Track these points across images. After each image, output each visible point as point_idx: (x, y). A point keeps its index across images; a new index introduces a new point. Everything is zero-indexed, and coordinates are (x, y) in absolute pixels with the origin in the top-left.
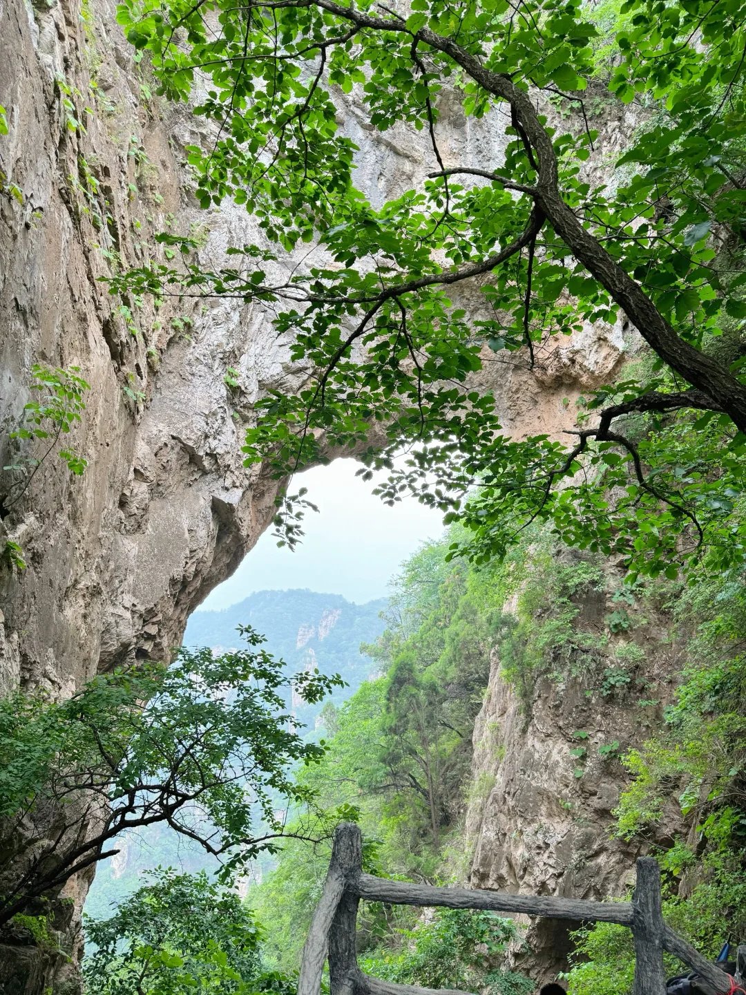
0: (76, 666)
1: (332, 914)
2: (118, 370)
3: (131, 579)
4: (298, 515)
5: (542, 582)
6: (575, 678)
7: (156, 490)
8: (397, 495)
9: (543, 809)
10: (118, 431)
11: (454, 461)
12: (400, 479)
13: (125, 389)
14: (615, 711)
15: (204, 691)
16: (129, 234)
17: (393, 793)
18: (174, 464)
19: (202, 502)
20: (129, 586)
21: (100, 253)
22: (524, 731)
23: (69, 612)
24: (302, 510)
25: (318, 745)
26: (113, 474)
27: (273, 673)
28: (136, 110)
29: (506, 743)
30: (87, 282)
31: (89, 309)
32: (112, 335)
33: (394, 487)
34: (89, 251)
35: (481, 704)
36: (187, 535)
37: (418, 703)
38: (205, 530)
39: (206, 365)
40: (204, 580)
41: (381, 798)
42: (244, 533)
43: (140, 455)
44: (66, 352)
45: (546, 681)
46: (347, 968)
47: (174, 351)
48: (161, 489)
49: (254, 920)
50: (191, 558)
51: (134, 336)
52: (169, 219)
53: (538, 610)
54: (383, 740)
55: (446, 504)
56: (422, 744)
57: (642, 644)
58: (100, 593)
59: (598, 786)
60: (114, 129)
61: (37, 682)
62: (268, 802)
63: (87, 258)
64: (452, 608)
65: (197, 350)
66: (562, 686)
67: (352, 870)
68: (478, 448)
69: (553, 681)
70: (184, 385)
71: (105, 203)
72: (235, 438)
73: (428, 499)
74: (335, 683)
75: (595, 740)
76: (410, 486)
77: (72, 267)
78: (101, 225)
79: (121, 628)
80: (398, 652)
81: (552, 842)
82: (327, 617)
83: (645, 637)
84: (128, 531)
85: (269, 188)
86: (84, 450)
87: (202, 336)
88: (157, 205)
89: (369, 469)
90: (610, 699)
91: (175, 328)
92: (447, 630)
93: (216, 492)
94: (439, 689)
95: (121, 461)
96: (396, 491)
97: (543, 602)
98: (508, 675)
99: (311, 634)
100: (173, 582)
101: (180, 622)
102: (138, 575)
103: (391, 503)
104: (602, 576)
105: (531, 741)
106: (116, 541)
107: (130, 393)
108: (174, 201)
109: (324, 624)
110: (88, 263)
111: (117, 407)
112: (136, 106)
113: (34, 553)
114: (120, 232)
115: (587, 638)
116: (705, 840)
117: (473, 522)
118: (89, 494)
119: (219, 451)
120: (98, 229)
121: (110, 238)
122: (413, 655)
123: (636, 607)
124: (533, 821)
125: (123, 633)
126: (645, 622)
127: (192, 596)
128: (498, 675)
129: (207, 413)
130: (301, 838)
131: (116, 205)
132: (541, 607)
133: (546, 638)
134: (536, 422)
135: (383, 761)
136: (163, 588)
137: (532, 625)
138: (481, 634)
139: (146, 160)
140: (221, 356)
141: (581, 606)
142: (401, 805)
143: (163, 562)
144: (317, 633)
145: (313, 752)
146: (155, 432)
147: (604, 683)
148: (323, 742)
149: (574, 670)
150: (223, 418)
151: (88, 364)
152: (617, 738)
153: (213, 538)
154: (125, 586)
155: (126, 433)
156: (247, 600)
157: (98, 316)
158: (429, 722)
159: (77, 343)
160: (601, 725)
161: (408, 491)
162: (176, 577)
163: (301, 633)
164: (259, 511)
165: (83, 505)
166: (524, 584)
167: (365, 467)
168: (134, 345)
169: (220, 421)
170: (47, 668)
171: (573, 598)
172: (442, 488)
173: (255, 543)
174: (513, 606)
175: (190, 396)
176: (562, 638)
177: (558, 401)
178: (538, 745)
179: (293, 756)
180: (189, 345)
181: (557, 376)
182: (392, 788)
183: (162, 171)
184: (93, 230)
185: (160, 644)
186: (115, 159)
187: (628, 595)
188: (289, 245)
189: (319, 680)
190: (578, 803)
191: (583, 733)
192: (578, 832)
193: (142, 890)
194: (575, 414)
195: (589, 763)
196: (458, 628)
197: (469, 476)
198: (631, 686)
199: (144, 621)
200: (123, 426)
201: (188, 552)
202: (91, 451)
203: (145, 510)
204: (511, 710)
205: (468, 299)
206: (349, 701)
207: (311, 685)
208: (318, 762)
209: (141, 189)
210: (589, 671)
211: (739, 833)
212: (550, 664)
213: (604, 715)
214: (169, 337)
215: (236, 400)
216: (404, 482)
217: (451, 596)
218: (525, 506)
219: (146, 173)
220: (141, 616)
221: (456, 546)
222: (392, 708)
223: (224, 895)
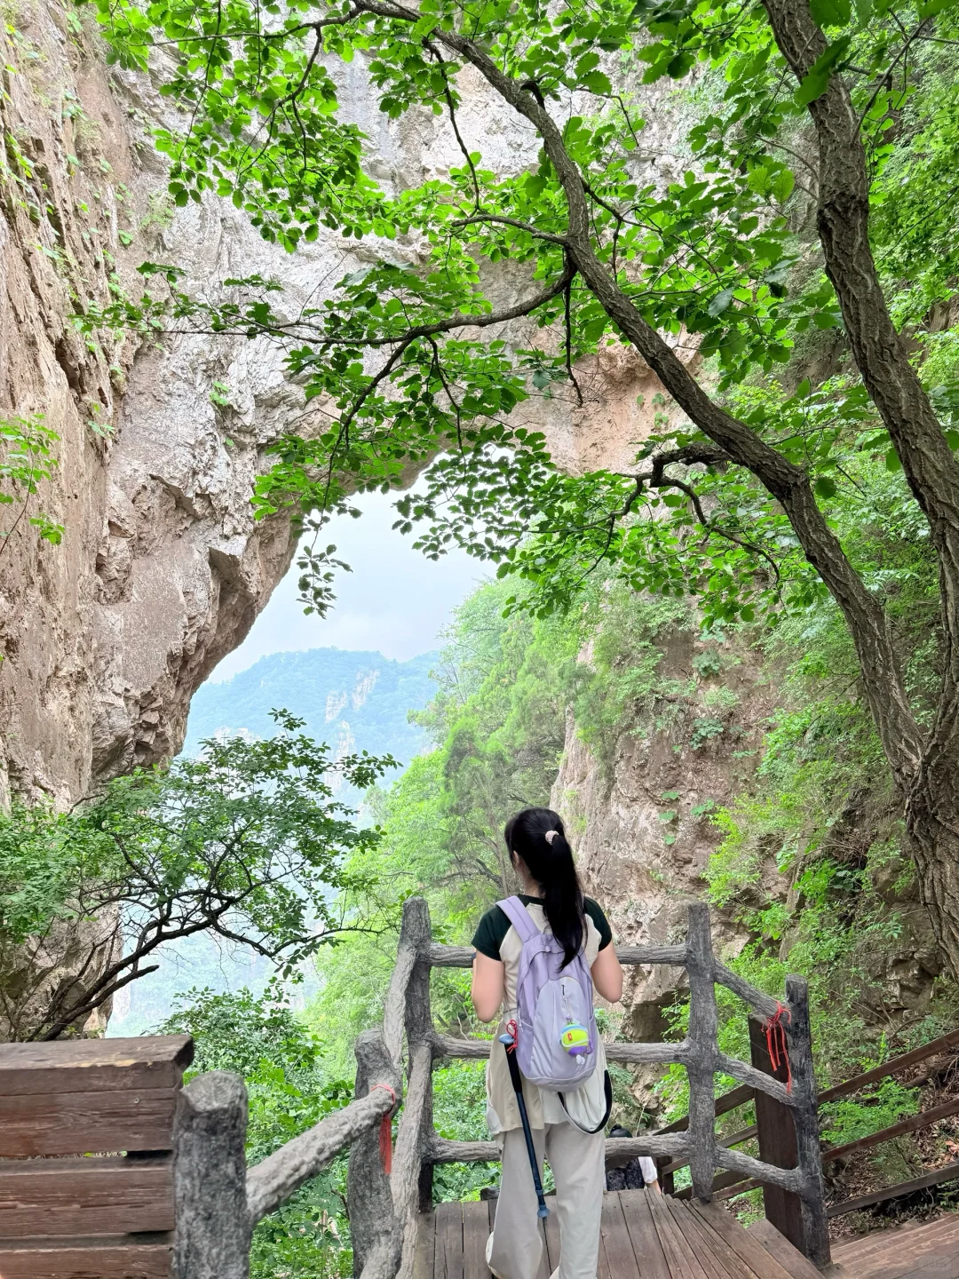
0: (68, 768)
1: (407, 977)
2: (78, 400)
3: (119, 658)
4: (328, 577)
5: (620, 625)
6: (662, 731)
7: (140, 546)
8: (441, 548)
9: (633, 884)
10: (86, 478)
11: (504, 505)
12: (442, 527)
13: (90, 423)
14: (708, 766)
15: (238, 785)
16: (74, 222)
17: (459, 883)
18: (157, 512)
19: (197, 556)
20: (118, 667)
21: (43, 254)
22: (607, 797)
23: (52, 706)
24: (332, 570)
25: (373, 830)
26: (86, 532)
27: (316, 758)
28: (64, 49)
29: (587, 813)
30: (32, 295)
31: (37, 329)
32: (68, 357)
33: (437, 539)
34: (30, 253)
35: (557, 771)
36: (182, 599)
37: (482, 776)
38: (205, 592)
39: (186, 380)
40: (207, 652)
41: (446, 891)
42: (253, 590)
43: (114, 503)
44: (17, 389)
45: (628, 738)
46: (424, 1031)
47: (144, 365)
48: (144, 543)
49: (309, 1036)
50: (191, 626)
51: (93, 353)
52: (120, 191)
53: (617, 657)
54: (443, 824)
55: (498, 554)
56: (491, 824)
57: (736, 688)
58: (85, 679)
59: (693, 853)
60: (42, 83)
61: (28, 791)
62: (320, 899)
63: (28, 264)
64: (517, 660)
65: (171, 363)
66: (647, 743)
67: (422, 940)
68: (530, 489)
69: (636, 737)
70: (160, 409)
71: (43, 188)
72: (231, 472)
73: (478, 550)
74: (387, 764)
75: (687, 801)
76: (456, 535)
77: (12, 280)
78: (40, 218)
79: (114, 719)
80: (455, 719)
81: (645, 920)
82: (362, 680)
83: (740, 680)
84: (108, 600)
85: (260, 177)
86: (50, 508)
87: (177, 343)
88: (104, 175)
89: (407, 520)
90: (702, 753)
91: (142, 336)
92: (513, 688)
93: (214, 542)
94: (507, 758)
95: (94, 514)
96: (439, 543)
97: (623, 648)
98: (586, 736)
99: (343, 704)
100: (172, 658)
101: (183, 705)
102: (128, 653)
103: (435, 557)
104: (688, 612)
105: (615, 807)
106: (96, 615)
107: (95, 428)
108: (124, 166)
109: (359, 689)
110: (30, 271)
111: (82, 448)
112: (63, 42)
113: (8, 641)
114: (63, 221)
115: (674, 686)
116: (803, 897)
117: (532, 572)
118: (61, 561)
119: (211, 490)
120: (36, 222)
121: (53, 231)
122: (474, 721)
123: (727, 645)
124: (622, 898)
125: (117, 724)
126: (738, 662)
127: (195, 672)
128: (575, 734)
129: (193, 442)
130: (362, 930)
131: (55, 187)
132: (621, 653)
133: (626, 690)
134: (607, 427)
135: (445, 847)
136: (160, 667)
137: (610, 677)
138: (554, 689)
139: (82, 116)
140: (204, 367)
141: (665, 649)
142: (470, 896)
143: (157, 635)
144: (351, 702)
145: (368, 839)
146: (129, 473)
147: (695, 736)
148: (378, 828)
149: (659, 724)
150: (213, 448)
151: (43, 398)
152: (712, 796)
153: (215, 600)
154: (113, 668)
155: (95, 478)
156: (255, 667)
157: (48, 336)
158: (497, 798)
159: (28, 375)
160: (692, 784)
161: (454, 542)
162: (175, 652)
163: (330, 702)
164: (269, 561)
165: (56, 575)
166: (600, 628)
167: (403, 518)
168: (93, 365)
169: (210, 452)
170: (37, 774)
171: (656, 640)
172: (493, 536)
173: (267, 600)
174: (588, 656)
175: (168, 423)
176: (645, 688)
177: (631, 400)
178: (623, 812)
179: (348, 844)
180: (161, 356)
181: (629, 369)
182: (458, 878)
183: (105, 129)
184: (31, 225)
185: (163, 734)
186: (47, 124)
187: (718, 632)
188: (290, 245)
189: (369, 762)
190: (671, 873)
191: (673, 794)
192: (673, 907)
193: (176, 1017)
194: (652, 417)
195: (681, 827)
196: (526, 685)
197: (523, 521)
198: (725, 736)
199: (141, 708)
200: (91, 470)
201: (186, 620)
202: (58, 508)
203: (127, 572)
204: (591, 775)
205: (514, 275)
206: (399, 781)
207: (360, 769)
208: (374, 849)
209: (80, 156)
210: (676, 722)
211: (836, 887)
212: (633, 719)
213: (696, 772)
214: (135, 348)
215: (228, 423)
216: (448, 531)
217: (516, 646)
218: (589, 548)
219: (86, 133)
220: (137, 702)
221: (513, 599)
222: (452, 786)
223: (272, 1011)
